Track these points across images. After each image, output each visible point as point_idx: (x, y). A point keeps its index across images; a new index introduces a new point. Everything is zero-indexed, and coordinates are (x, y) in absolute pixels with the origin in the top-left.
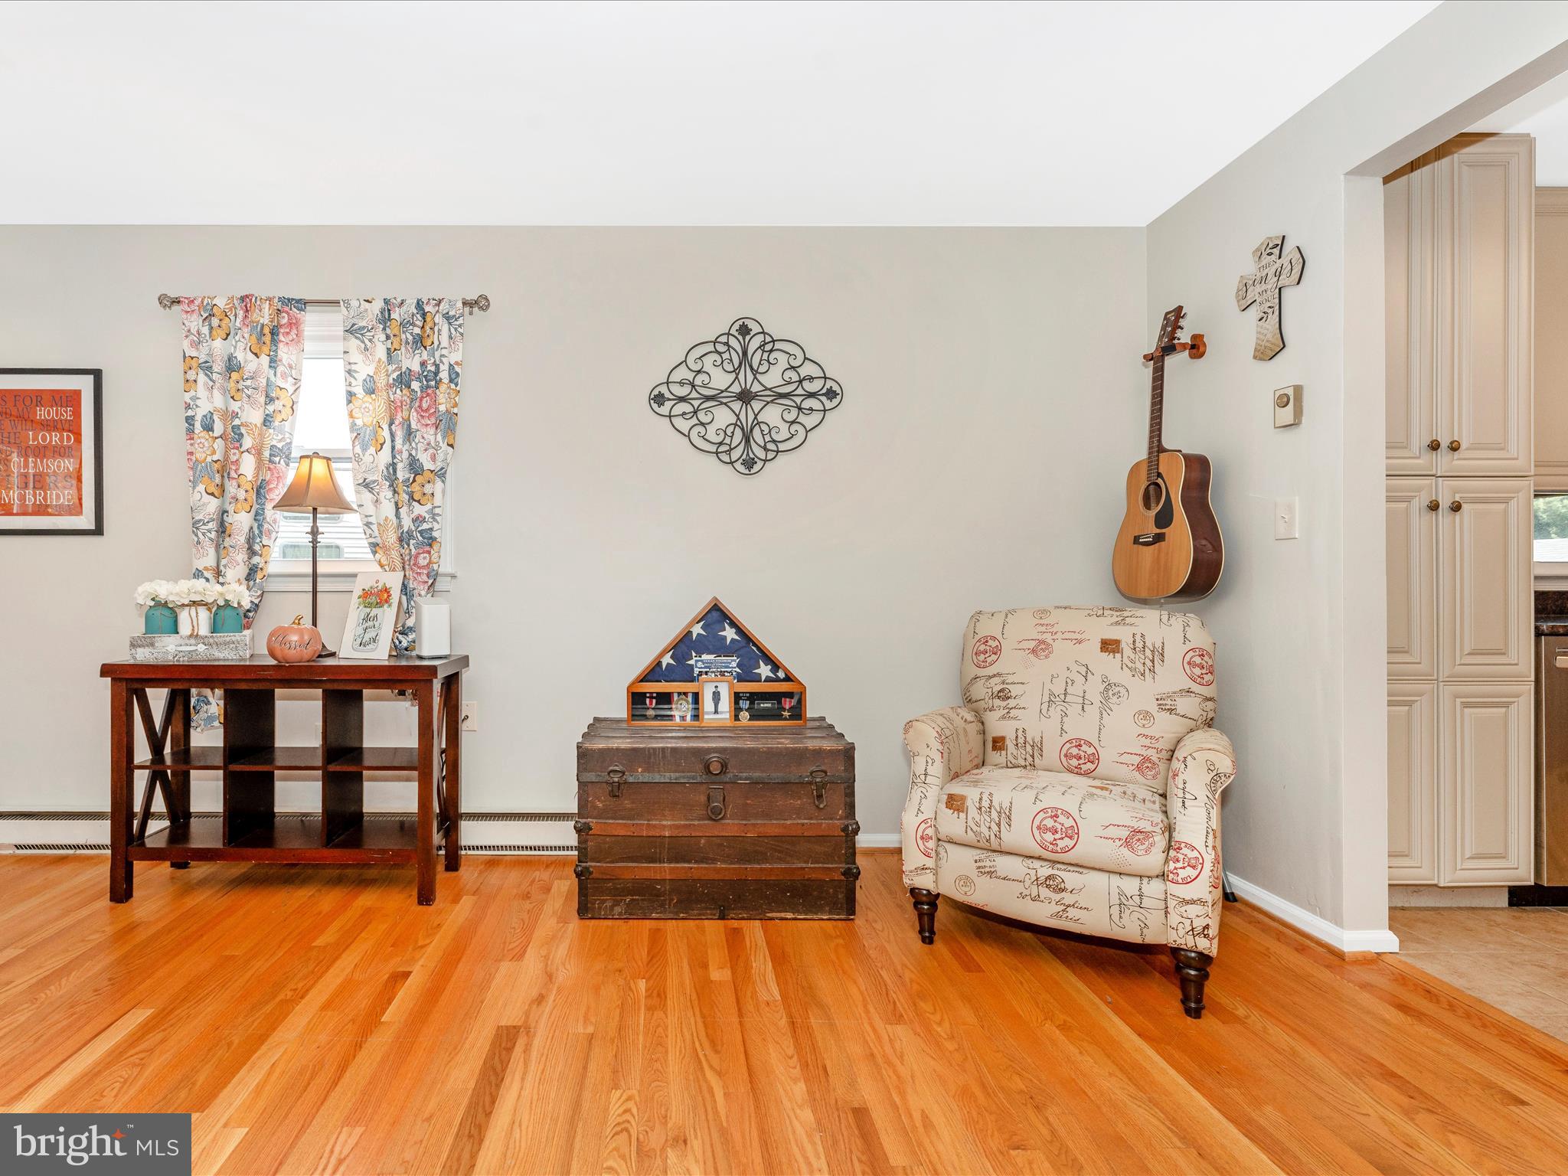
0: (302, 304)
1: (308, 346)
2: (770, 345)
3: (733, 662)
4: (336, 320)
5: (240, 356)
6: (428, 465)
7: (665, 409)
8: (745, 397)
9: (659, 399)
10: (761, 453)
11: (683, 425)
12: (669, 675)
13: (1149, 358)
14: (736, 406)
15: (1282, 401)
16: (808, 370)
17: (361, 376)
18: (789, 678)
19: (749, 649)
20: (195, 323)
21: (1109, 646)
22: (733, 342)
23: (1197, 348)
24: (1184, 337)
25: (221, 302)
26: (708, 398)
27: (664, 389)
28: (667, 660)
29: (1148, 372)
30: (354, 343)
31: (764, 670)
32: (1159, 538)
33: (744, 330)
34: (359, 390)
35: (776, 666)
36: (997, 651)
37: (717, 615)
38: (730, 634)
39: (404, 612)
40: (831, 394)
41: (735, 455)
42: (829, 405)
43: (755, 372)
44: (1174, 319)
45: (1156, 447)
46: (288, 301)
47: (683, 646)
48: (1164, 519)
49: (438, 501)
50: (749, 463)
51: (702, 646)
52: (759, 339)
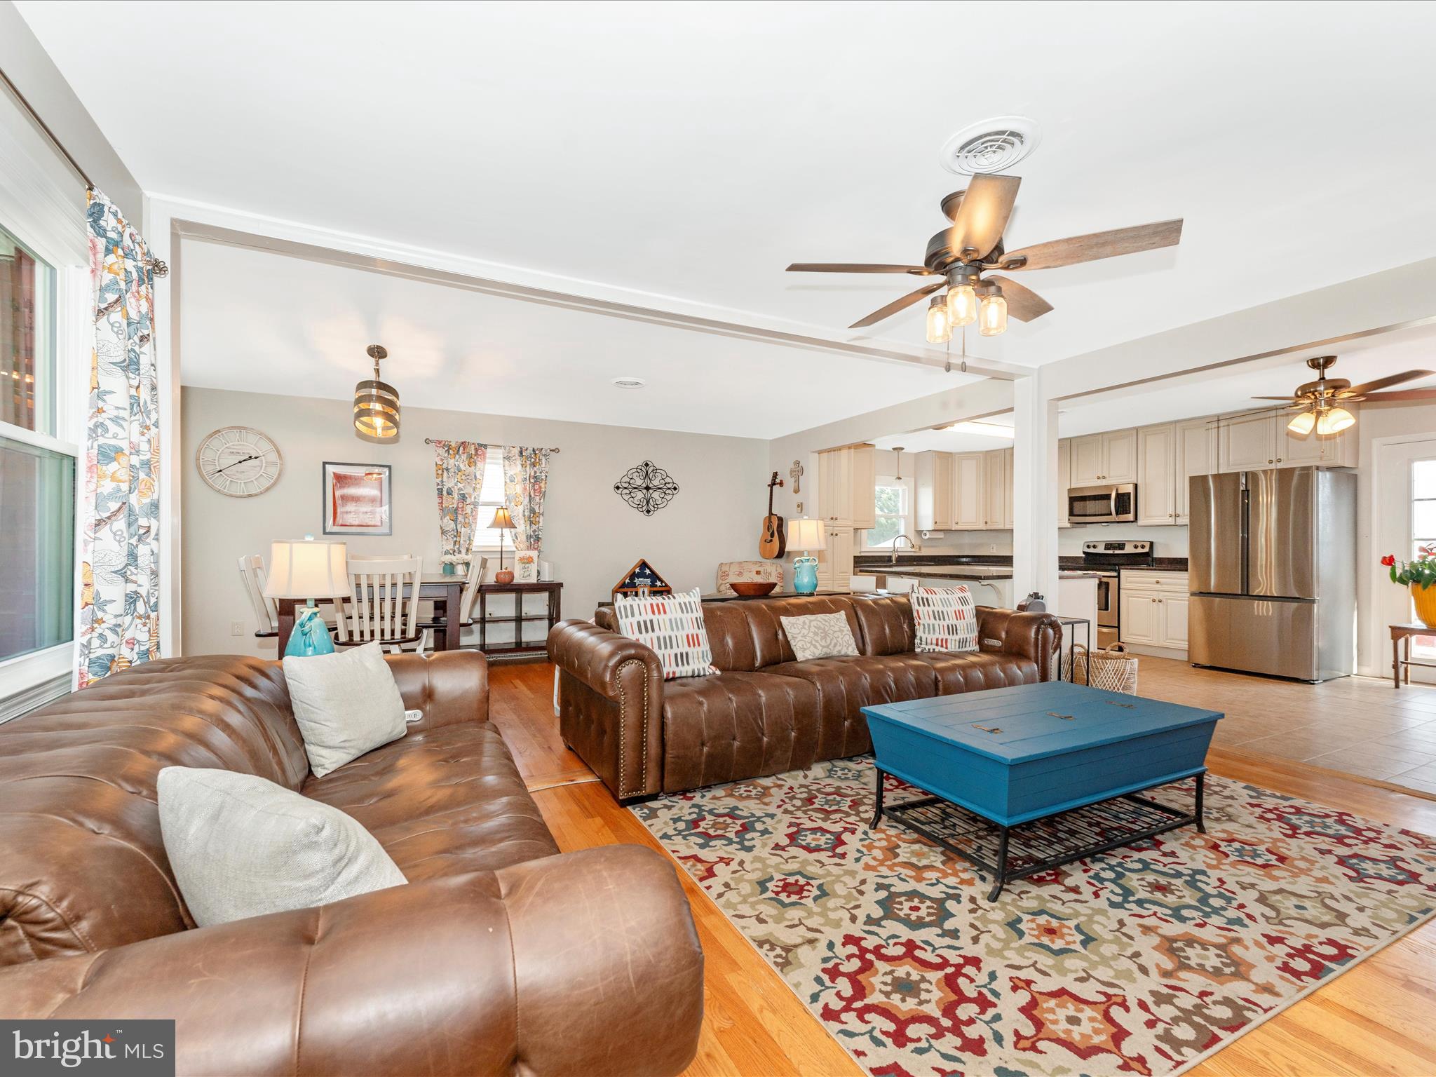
0: (485, 446)
1: (487, 460)
2: (656, 471)
3: (649, 580)
4: (500, 453)
5: (462, 466)
6: (537, 511)
7: (619, 491)
8: (647, 488)
9: (618, 488)
10: (652, 508)
11: (626, 497)
12: (628, 586)
13: (769, 485)
14: (644, 491)
15: (798, 506)
16: (668, 480)
17: (508, 475)
18: (666, 585)
19: (654, 576)
20: (442, 451)
21: (758, 573)
22: (643, 469)
23: (781, 484)
24: (778, 481)
25: (453, 444)
26: (635, 488)
27: (619, 484)
28: (627, 581)
29: (769, 488)
30: (507, 462)
31: (658, 583)
32: (771, 541)
33: (647, 465)
34: (508, 481)
35: (662, 581)
36: (728, 575)
37: (644, 565)
38: (647, 571)
39: (539, 565)
40: (675, 489)
41: (644, 508)
42: (675, 492)
43: (651, 480)
44: (775, 475)
45: (771, 514)
46: (481, 445)
47: (633, 576)
48: (772, 535)
49: (541, 524)
50: (648, 511)
51: (639, 576)
52: (652, 468)
